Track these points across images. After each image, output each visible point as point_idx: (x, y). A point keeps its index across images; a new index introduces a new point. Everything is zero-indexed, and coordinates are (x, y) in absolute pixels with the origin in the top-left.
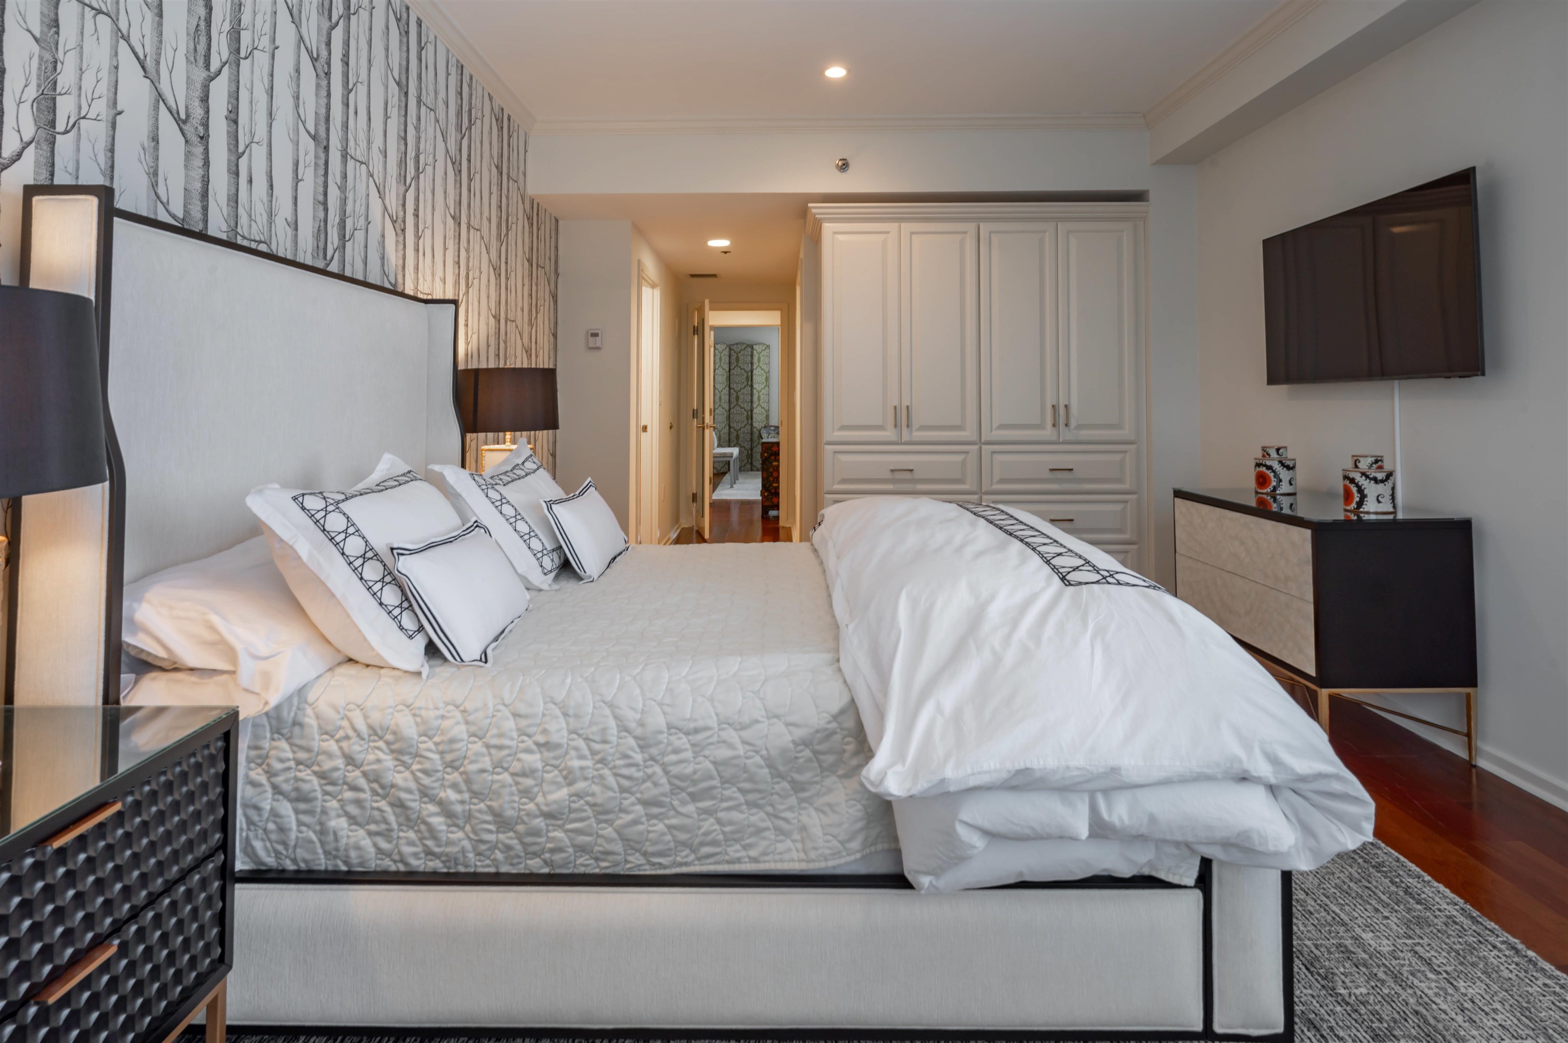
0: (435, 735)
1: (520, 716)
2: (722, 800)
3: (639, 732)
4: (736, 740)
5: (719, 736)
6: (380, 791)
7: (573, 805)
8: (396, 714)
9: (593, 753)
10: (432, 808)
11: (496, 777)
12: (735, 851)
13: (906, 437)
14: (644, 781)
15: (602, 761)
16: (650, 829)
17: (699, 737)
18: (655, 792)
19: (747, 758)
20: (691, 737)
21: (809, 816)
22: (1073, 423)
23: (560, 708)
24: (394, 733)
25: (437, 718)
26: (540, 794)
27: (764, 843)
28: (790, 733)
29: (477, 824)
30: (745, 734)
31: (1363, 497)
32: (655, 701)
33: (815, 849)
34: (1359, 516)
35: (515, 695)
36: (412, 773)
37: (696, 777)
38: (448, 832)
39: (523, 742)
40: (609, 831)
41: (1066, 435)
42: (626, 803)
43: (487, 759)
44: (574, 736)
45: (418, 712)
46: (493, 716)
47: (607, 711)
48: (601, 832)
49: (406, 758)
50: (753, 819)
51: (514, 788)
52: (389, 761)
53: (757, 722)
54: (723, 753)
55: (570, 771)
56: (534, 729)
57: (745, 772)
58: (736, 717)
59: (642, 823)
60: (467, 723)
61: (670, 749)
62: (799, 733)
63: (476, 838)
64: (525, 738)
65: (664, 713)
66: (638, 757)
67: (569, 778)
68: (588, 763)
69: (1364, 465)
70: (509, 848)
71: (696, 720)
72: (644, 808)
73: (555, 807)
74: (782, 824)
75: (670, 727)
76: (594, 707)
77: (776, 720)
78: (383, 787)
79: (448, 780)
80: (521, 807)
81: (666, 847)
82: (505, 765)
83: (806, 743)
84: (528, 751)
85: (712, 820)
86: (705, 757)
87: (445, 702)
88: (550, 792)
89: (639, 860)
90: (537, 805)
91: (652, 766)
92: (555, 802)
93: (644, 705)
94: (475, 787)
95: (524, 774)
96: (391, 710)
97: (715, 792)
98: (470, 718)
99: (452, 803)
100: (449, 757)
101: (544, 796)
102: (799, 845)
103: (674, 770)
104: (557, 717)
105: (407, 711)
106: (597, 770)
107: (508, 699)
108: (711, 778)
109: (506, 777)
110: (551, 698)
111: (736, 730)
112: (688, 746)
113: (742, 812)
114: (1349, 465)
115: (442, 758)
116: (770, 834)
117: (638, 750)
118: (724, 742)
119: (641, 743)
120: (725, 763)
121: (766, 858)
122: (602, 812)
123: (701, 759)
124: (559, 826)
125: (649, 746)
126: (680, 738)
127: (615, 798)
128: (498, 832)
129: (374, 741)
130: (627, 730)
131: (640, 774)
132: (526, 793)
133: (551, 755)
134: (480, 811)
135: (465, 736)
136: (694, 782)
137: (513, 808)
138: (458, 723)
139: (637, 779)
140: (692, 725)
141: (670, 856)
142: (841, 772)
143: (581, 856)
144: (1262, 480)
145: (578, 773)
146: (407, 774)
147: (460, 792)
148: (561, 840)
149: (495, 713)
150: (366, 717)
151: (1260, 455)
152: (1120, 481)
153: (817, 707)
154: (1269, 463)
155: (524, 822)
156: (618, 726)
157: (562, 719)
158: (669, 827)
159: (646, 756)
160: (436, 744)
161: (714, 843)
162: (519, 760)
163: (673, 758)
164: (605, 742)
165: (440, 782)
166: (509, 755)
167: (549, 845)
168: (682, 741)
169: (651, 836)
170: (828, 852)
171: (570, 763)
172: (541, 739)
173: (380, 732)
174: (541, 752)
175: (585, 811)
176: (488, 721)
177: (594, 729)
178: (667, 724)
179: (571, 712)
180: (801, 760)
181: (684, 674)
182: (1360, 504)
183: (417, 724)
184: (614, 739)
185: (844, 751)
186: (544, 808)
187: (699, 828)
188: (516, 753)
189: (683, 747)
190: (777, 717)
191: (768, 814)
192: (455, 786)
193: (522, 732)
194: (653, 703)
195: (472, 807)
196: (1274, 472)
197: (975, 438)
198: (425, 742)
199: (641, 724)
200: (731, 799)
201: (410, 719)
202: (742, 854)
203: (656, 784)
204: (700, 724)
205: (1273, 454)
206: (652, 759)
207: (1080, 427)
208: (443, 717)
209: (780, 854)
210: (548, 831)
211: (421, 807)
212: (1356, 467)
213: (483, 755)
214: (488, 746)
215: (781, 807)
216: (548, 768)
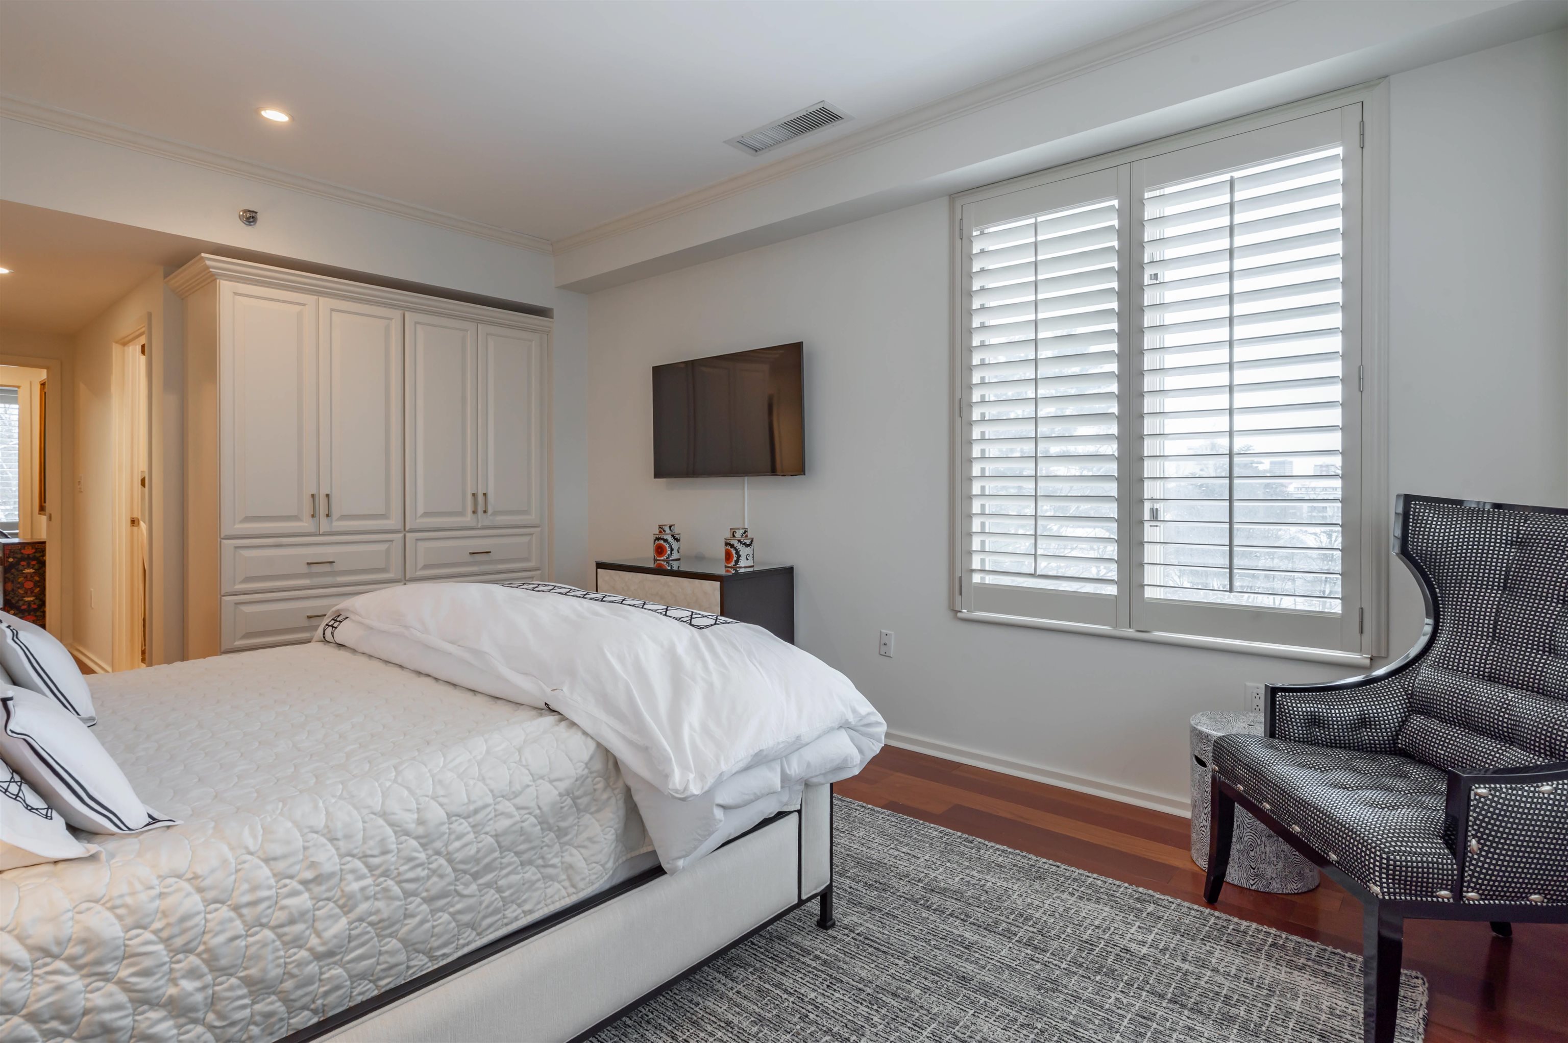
0: (152, 922)
1: (275, 859)
2: (502, 869)
3: (421, 830)
4: (512, 809)
5: (495, 810)
6: (63, 1028)
7: (353, 932)
8: (78, 917)
9: (371, 869)
10: (154, 1015)
11: (251, 940)
12: (512, 911)
13: (325, 526)
14: (429, 877)
15: (385, 873)
16: (435, 923)
17: (479, 817)
18: (442, 884)
19: (523, 822)
20: (471, 820)
21: (571, 855)
22: (490, 511)
23: (323, 835)
24: (84, 941)
25: (152, 900)
26: (313, 936)
27: (537, 894)
28: (555, 788)
29: (227, 1006)
30: (518, 801)
31: (739, 556)
32: (427, 796)
33: (583, 879)
34: (736, 571)
35: (260, 839)
36: (121, 983)
37: (480, 855)
38: (180, 1034)
39: (285, 886)
40: (394, 944)
41: (484, 520)
42: (411, 907)
43: (238, 923)
44: (349, 859)
45: (118, 902)
46: (237, 871)
47: (381, 822)
48: (383, 949)
49: (109, 967)
50: (527, 876)
51: (278, 943)
52: (75, 982)
53: (528, 786)
54: (504, 823)
55: (350, 896)
56: (297, 867)
57: (521, 835)
58: (508, 788)
59: (428, 921)
60: (200, 890)
61: (453, 837)
62: (563, 786)
63: (224, 1023)
64: (287, 881)
65: (441, 805)
66: (422, 856)
67: (347, 905)
68: (369, 881)
69: (738, 535)
70: (268, 1015)
71: (475, 802)
72: (429, 906)
73: (335, 941)
74: (550, 871)
75: (449, 816)
76: (364, 822)
77: (541, 781)
78: (66, 1021)
79: (178, 970)
80: (288, 960)
81: (452, 934)
82: (264, 920)
83: (568, 793)
84: (294, 893)
85: (493, 891)
86: (486, 833)
87: (159, 877)
88: (325, 930)
89: (422, 960)
90: (311, 950)
91: (436, 860)
92: (335, 937)
93: (418, 804)
94: (224, 962)
95: (292, 922)
96: (70, 914)
97: (497, 863)
98: (203, 884)
99: (191, 994)
100: (179, 942)
101: (319, 935)
102: (567, 884)
103: (459, 856)
104: (323, 845)
105: (98, 907)
106: (378, 885)
107: (251, 844)
108: (493, 851)
109: (268, 934)
110: (310, 827)
111: (509, 800)
112: (469, 829)
113: (518, 873)
114: (728, 535)
115: (167, 946)
116: (540, 884)
117: (421, 849)
118: (502, 814)
119: (423, 841)
120: (505, 832)
121: (539, 906)
122: (383, 927)
123: (483, 836)
124: (335, 963)
125: (433, 841)
126: (461, 824)
127: (400, 906)
128: (254, 1003)
129: (46, 965)
130: (407, 833)
131: (424, 873)
132: (297, 942)
133: (324, 888)
134: (231, 988)
135: (201, 907)
136: (477, 861)
137: (279, 966)
138: (188, 895)
139: (423, 878)
140: (472, 808)
141: (453, 942)
142: (593, 809)
143: (359, 985)
144: (660, 550)
145: (359, 896)
146: (111, 987)
147: (200, 977)
148: (338, 977)
149: (239, 867)
150: (20, 939)
151: (657, 532)
152: (527, 560)
153: (571, 760)
154: (665, 537)
155: (292, 976)
156: (395, 832)
157: (329, 846)
158: (452, 915)
159: (430, 852)
160: (155, 932)
161: (496, 911)
162: (282, 908)
163: (457, 844)
164: (385, 853)
165: (166, 978)
166: (269, 907)
167: (323, 989)
168: (463, 826)
169: (436, 930)
170: (594, 877)
171: (348, 889)
172: (309, 875)
173: (55, 950)
174: (308, 890)
175: (368, 932)
176: (233, 877)
177: (371, 843)
178: (447, 814)
179: (340, 835)
180: (566, 809)
181: (441, 764)
182: (737, 562)
183: (120, 918)
184: (394, 847)
185: (595, 790)
186: (321, 949)
187: (481, 903)
188: (276, 903)
189: (465, 831)
190: (542, 778)
191: (537, 867)
192: (193, 974)
193: (279, 876)
194: (427, 799)
195: (217, 988)
196: (668, 543)
197: (399, 526)
198: (137, 936)
199: (421, 822)
200: (510, 864)
201: (108, 914)
202: (519, 911)
203: (441, 876)
204: (480, 803)
205: (668, 530)
206: (438, 853)
207: (496, 513)
208: (161, 895)
209: (551, 897)
210: (321, 974)
211: (135, 1021)
212: (734, 536)
213: (231, 920)
214: (236, 908)
215: (549, 856)
216: (321, 903)
